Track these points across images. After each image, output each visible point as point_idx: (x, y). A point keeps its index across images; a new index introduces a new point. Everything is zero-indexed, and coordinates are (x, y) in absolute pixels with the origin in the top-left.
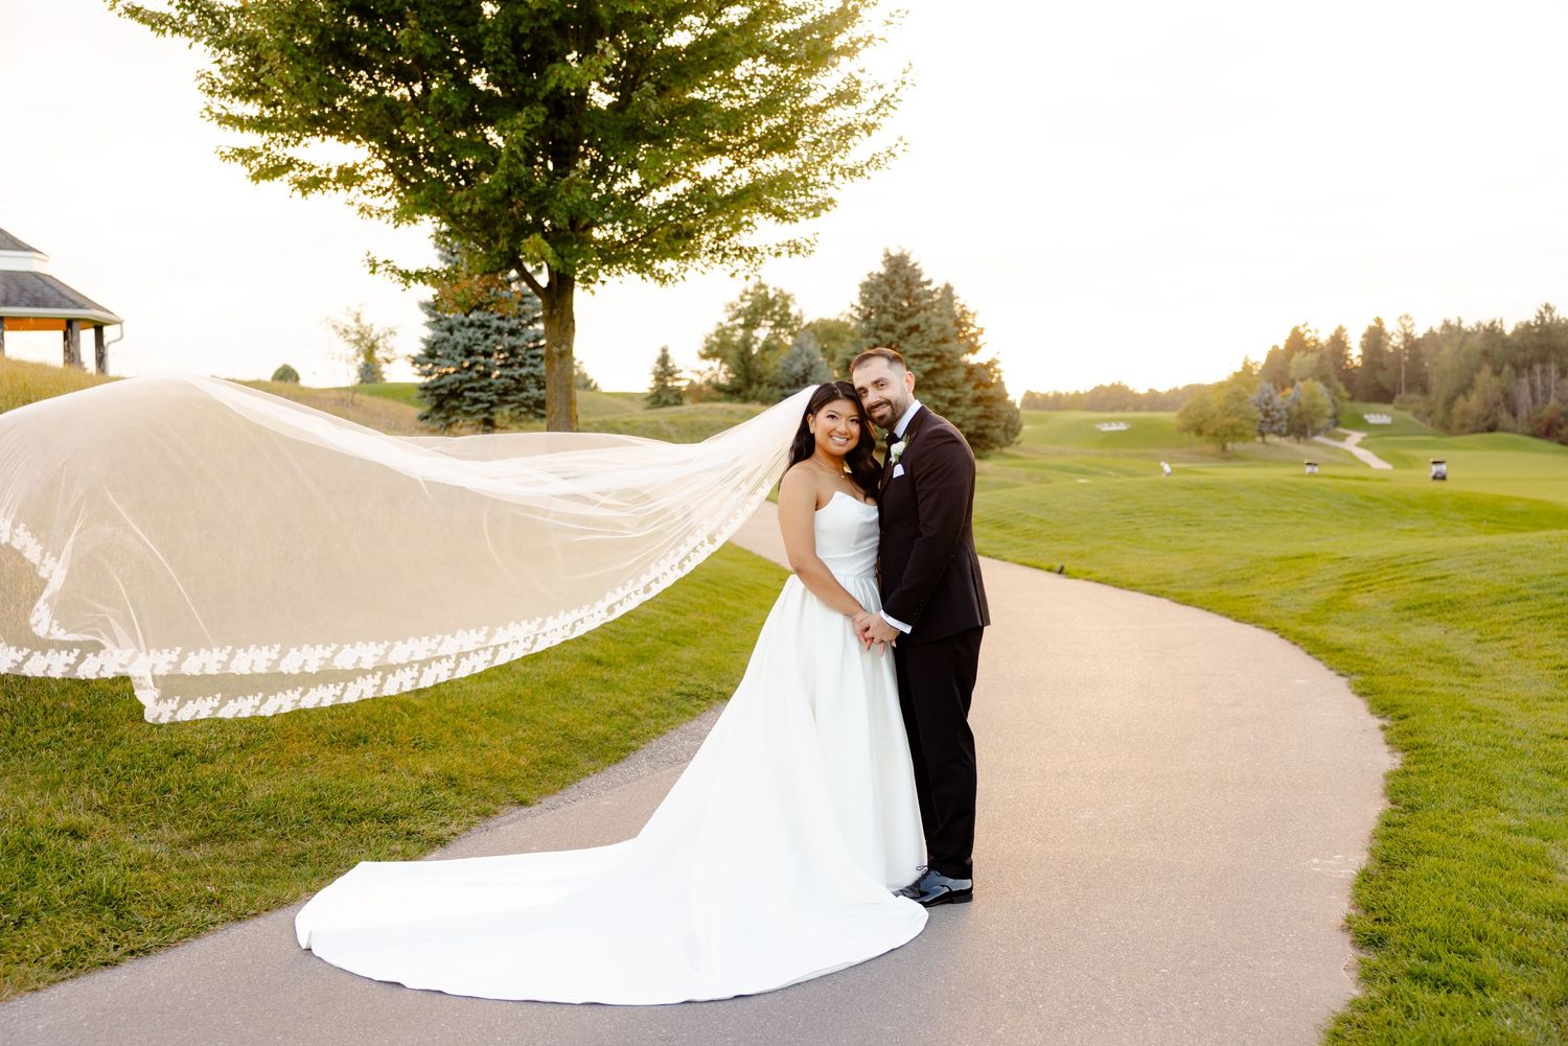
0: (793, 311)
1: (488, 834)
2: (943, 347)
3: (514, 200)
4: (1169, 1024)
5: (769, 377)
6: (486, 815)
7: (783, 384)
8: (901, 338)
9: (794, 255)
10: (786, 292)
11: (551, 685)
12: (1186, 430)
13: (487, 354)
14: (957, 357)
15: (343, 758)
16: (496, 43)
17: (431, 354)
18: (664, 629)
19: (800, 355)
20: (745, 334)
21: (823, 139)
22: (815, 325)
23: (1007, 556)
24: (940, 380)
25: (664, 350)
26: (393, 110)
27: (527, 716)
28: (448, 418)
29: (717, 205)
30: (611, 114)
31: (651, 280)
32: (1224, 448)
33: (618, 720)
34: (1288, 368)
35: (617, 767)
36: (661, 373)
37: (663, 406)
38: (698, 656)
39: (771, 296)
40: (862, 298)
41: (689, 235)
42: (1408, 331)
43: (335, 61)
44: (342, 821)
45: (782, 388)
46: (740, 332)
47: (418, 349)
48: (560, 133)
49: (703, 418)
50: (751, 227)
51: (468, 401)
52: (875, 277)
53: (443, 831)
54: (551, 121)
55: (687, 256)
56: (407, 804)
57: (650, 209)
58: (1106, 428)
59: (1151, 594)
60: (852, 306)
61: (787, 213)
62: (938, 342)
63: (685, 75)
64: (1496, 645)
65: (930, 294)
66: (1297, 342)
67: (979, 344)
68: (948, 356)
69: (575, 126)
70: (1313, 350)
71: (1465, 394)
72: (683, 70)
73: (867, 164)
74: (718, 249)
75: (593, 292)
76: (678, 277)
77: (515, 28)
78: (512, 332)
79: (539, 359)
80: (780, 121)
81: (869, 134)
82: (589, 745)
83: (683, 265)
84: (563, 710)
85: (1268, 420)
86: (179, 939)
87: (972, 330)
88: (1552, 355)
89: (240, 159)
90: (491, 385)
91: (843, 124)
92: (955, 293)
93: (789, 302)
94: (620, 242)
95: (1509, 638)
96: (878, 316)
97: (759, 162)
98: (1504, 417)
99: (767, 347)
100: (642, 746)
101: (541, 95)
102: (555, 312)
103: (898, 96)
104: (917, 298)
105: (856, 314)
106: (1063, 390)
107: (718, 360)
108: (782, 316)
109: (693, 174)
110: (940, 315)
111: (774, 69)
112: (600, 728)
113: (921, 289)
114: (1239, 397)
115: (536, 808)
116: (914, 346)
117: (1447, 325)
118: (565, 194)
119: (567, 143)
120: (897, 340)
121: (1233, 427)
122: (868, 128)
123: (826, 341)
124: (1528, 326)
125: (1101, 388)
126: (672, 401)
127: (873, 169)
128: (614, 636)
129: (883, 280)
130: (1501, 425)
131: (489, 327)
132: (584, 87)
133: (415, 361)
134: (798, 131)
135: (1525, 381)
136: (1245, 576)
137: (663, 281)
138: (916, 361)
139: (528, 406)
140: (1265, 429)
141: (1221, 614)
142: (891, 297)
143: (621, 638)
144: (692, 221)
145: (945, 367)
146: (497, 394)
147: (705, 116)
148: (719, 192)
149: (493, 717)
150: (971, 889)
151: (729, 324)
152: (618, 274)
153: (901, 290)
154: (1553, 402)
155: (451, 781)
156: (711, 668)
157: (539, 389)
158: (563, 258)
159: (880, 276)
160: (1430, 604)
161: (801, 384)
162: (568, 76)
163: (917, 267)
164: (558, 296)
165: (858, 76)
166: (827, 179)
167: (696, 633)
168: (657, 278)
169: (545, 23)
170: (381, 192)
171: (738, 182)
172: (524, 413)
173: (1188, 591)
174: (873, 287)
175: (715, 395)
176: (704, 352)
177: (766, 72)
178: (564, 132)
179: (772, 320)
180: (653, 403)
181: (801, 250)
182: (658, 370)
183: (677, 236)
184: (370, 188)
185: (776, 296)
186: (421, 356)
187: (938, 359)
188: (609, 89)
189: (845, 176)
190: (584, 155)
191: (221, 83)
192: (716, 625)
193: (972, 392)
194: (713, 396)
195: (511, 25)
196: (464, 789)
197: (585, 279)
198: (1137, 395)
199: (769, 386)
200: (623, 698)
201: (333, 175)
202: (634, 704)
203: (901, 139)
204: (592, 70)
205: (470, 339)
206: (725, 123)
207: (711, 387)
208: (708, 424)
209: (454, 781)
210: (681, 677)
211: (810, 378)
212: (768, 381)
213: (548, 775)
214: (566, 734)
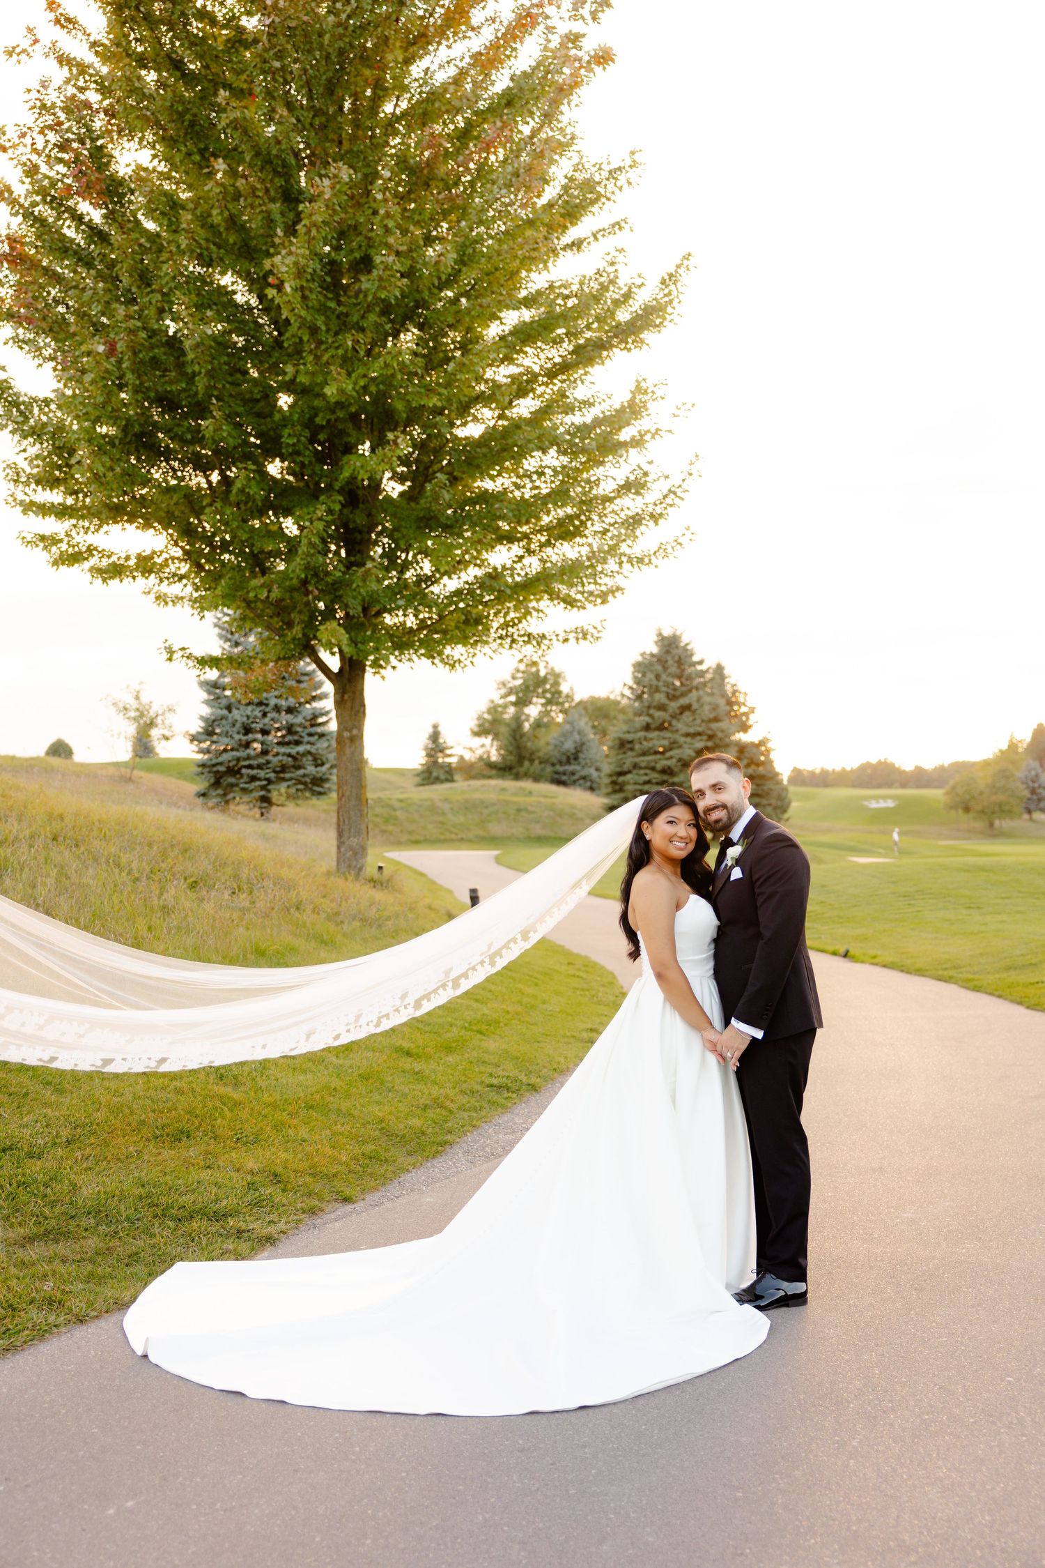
0: (564, 688)
1: (316, 1232)
2: (714, 726)
3: (310, 588)
4: (1022, 1435)
5: (541, 754)
6: (312, 1212)
7: (555, 760)
8: (673, 716)
9: (581, 641)
10: (557, 670)
11: (365, 1078)
12: (954, 807)
13: (265, 732)
14: (728, 736)
15: (167, 1154)
16: (295, 436)
17: (209, 732)
18: (468, 1018)
19: (571, 733)
20: (517, 712)
21: (611, 528)
22: (586, 702)
25: (435, 727)
26: (193, 502)
27: (344, 1110)
28: (225, 795)
29: (508, 591)
30: (404, 504)
31: (440, 665)
32: (991, 825)
33: (430, 1114)
35: (435, 1162)
36: (432, 749)
37: (432, 783)
38: (504, 1046)
39: (542, 673)
40: (635, 678)
41: (478, 621)
43: (137, 450)
44: (172, 1218)
45: (553, 765)
46: (512, 710)
47: (197, 726)
48: (355, 522)
49: (477, 796)
50: (541, 615)
51: (245, 779)
52: (648, 657)
53: (271, 1230)
54: (345, 511)
55: (476, 642)
56: (236, 1201)
57: (442, 596)
58: (873, 805)
59: (940, 980)
60: (625, 685)
61: (576, 601)
62: (710, 721)
63: (478, 467)
65: (702, 674)
67: (750, 722)
68: (720, 735)
69: (369, 515)
72: (476, 462)
73: (655, 553)
74: (507, 636)
75: (383, 678)
76: (467, 662)
77: (311, 420)
78: (290, 710)
79: (316, 737)
80: (569, 510)
81: (656, 524)
82: (407, 1139)
83: (471, 650)
84: (378, 1103)
85: (1035, 797)
86: (25, 1342)
87: (743, 709)
89: (42, 545)
90: (268, 762)
91: (631, 514)
92: (726, 672)
93: (561, 680)
94: (411, 628)
96: (651, 694)
97: (549, 550)
99: (538, 725)
100: (458, 1140)
101: (337, 486)
102: (346, 697)
103: (685, 486)
104: (689, 678)
105: (628, 693)
106: (830, 769)
107: (490, 738)
108: (553, 694)
109: (483, 561)
110: (712, 694)
111: (565, 460)
112: (416, 1122)
113: (693, 668)
114: (1005, 774)
115: (359, 1206)
116: (688, 725)
118: (360, 584)
119: (360, 532)
120: (669, 718)
121: (1000, 805)
122: (655, 518)
123: (597, 718)
125: (868, 765)
126: (443, 777)
127: (660, 558)
128: (420, 1026)
129: (655, 659)
131: (267, 705)
132: (378, 477)
133: (194, 738)
134: (587, 520)
136: (1033, 961)
137: (453, 666)
138: (689, 740)
139: (305, 784)
140: (1032, 807)
141: (1012, 1001)
142: (664, 677)
143: (427, 1029)
144: (480, 607)
146: (274, 772)
147: (497, 506)
148: (510, 580)
149: (311, 1111)
150: (806, 1292)
151: (501, 702)
152: (410, 660)
153: (673, 669)
155: (276, 1178)
156: (517, 1058)
157: (316, 766)
158: (356, 645)
159: (652, 655)
161: (572, 761)
162: (362, 467)
163: (689, 647)
164: (350, 681)
165: (646, 468)
166: (616, 568)
167: (499, 1023)
168: (446, 663)
169: (341, 414)
170: (176, 579)
171: (528, 570)
172: (301, 790)
173: (976, 977)
174: (646, 666)
175: (487, 772)
176: (476, 729)
177: (557, 464)
178: (358, 522)
179: (544, 697)
180: (423, 779)
181: (589, 637)
182: (430, 746)
183: (466, 622)
184: (166, 575)
185: (547, 674)
186: (199, 733)
187: (710, 737)
188: (401, 479)
189: (632, 565)
190: (376, 543)
191: (25, 472)
192: (517, 1013)
194: (485, 772)
195: (307, 416)
196: (289, 1187)
197: (376, 664)
198: (904, 771)
199: (540, 763)
200: (435, 1091)
201: (132, 562)
202: (446, 1097)
203: (688, 529)
204: (386, 460)
205: (248, 717)
206: (517, 513)
207: (482, 763)
208: (482, 802)
209: (278, 1178)
210: (489, 1069)
211: (581, 755)
212: (539, 758)
213: (369, 1171)
214: (383, 1129)
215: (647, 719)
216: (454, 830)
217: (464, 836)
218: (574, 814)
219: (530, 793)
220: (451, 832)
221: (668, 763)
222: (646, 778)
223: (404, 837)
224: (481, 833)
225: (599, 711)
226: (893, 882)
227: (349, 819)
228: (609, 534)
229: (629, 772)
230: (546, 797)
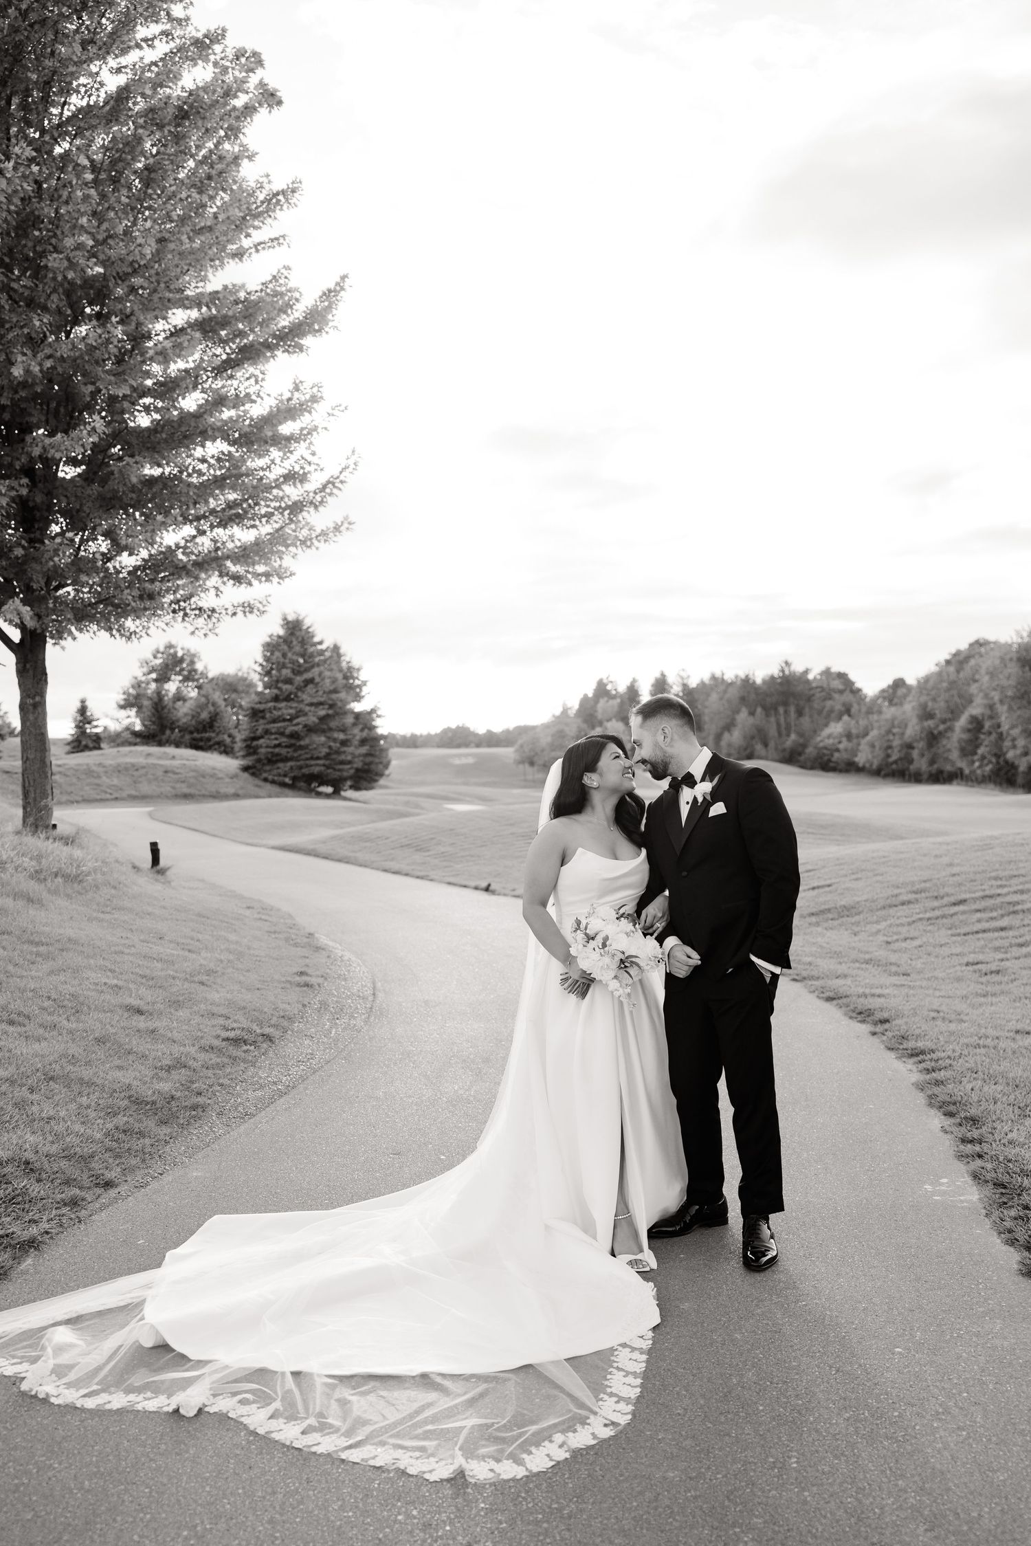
0: (199, 666)
1: (82, 1227)
2: (334, 696)
5: (180, 723)
7: (193, 729)
8: (299, 689)
9: (246, 615)
10: (193, 651)
11: (100, 1041)
12: (522, 762)
14: (346, 703)
18: (188, 970)
19: (207, 705)
20: (157, 688)
21: (276, 513)
22: (218, 678)
23: (432, 877)
24: (333, 724)
25: (83, 702)
27: (86, 1079)
30: (79, 485)
31: (118, 637)
33: (175, 1075)
34: (596, 711)
36: (81, 721)
37: (82, 751)
38: (229, 996)
39: (180, 654)
40: (265, 656)
41: (152, 597)
42: (685, 681)
45: (191, 733)
46: (153, 686)
49: (129, 760)
52: (275, 638)
53: (34, 1230)
55: (150, 615)
58: (457, 762)
60: (256, 662)
61: (244, 578)
62: (330, 692)
64: (904, 945)
65: (322, 652)
66: (602, 690)
67: (363, 694)
68: (339, 704)
69: (47, 496)
70: (614, 697)
71: (729, 730)
73: (317, 537)
74: (179, 610)
75: (63, 648)
76: (143, 632)
80: (238, 495)
82: (158, 1106)
83: (146, 623)
84: (120, 1068)
87: (357, 682)
88: (791, 700)
91: (294, 500)
92: (342, 651)
93: (196, 660)
94: (89, 602)
95: (912, 939)
96: (279, 670)
97: (220, 531)
98: (759, 747)
99: (177, 698)
102: (28, 667)
103: (342, 478)
104: (312, 656)
105: (259, 669)
106: (418, 733)
107: (134, 710)
108: (189, 672)
109: (156, 540)
110: (331, 670)
112: (165, 1087)
113: (314, 648)
115: (123, 1188)
116: (311, 696)
117: (713, 678)
119: (38, 512)
120: (295, 691)
122: (316, 505)
123: (227, 692)
124: (772, 678)
125: (449, 729)
126: (91, 745)
127: (321, 542)
129: (281, 640)
130: (756, 754)
132: (56, 460)
134: (255, 504)
135: (773, 719)
138: (313, 708)
142: (289, 655)
145: (337, 714)
148: (183, 558)
149: (51, 1083)
151: (143, 679)
152: (90, 631)
153: (298, 648)
154: (793, 736)
155: (28, 1167)
156: (244, 1008)
158: (37, 618)
159: (279, 637)
160: (829, 910)
161: (208, 729)
163: (310, 630)
164: (31, 651)
165: (310, 459)
167: (217, 972)
168: (123, 635)
169: (25, 394)
171: (200, 549)
174: (274, 646)
175: (133, 740)
176: (122, 703)
179: (181, 675)
180: (74, 748)
181: (255, 611)
182: (79, 718)
185: (184, 654)
187: (331, 706)
188: (76, 463)
189: (297, 547)
193: (360, 734)
194: (131, 740)
196: (44, 1175)
197: (57, 635)
198: (476, 735)
199: (180, 731)
200: (176, 1050)
202: (188, 1055)
203: (346, 517)
207: (128, 732)
208: (133, 765)
209: (31, 1166)
210: (221, 1021)
211: (216, 724)
212: (178, 727)
213: (127, 1147)
214: (130, 1097)
215: (276, 691)
216: (109, 791)
217: (117, 795)
218: (215, 774)
219: (174, 757)
220: (106, 792)
221: (296, 728)
222: (277, 742)
223: (64, 798)
224: (133, 793)
225: (232, 686)
226: (511, 825)
227: (34, 780)
228: (275, 518)
229: (262, 737)
230: (188, 760)
